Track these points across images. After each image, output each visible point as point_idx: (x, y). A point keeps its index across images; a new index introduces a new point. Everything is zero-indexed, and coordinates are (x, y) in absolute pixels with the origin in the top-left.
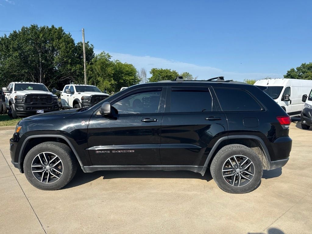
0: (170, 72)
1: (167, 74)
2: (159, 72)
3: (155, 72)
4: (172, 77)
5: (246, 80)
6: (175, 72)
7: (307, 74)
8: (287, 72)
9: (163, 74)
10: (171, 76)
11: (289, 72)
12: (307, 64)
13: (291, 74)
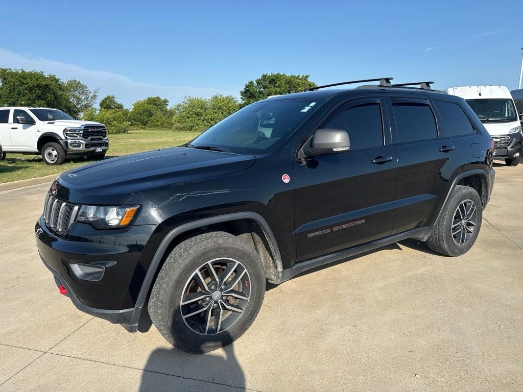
0: (43, 77)
1: (39, 82)
2: (17, 77)
3: (7, 77)
4: (50, 89)
5: (187, 97)
6: (55, 79)
7: (270, 90)
8: (244, 87)
9: (28, 80)
10: (47, 86)
11: (247, 86)
12: (268, 75)
13: (251, 90)
